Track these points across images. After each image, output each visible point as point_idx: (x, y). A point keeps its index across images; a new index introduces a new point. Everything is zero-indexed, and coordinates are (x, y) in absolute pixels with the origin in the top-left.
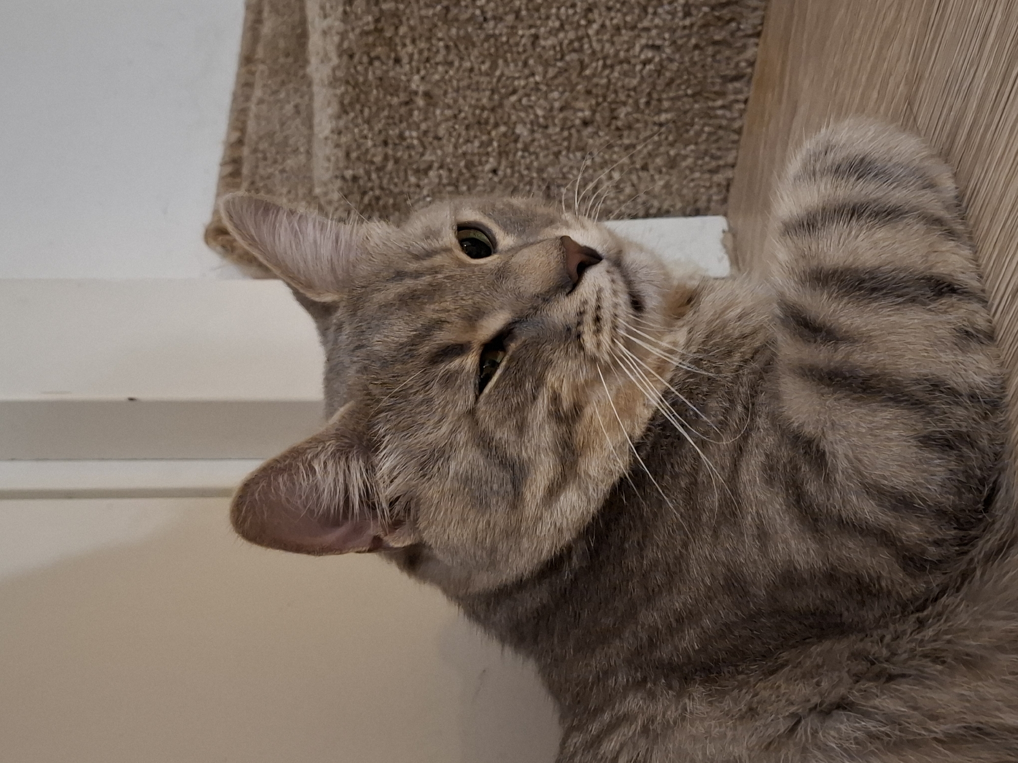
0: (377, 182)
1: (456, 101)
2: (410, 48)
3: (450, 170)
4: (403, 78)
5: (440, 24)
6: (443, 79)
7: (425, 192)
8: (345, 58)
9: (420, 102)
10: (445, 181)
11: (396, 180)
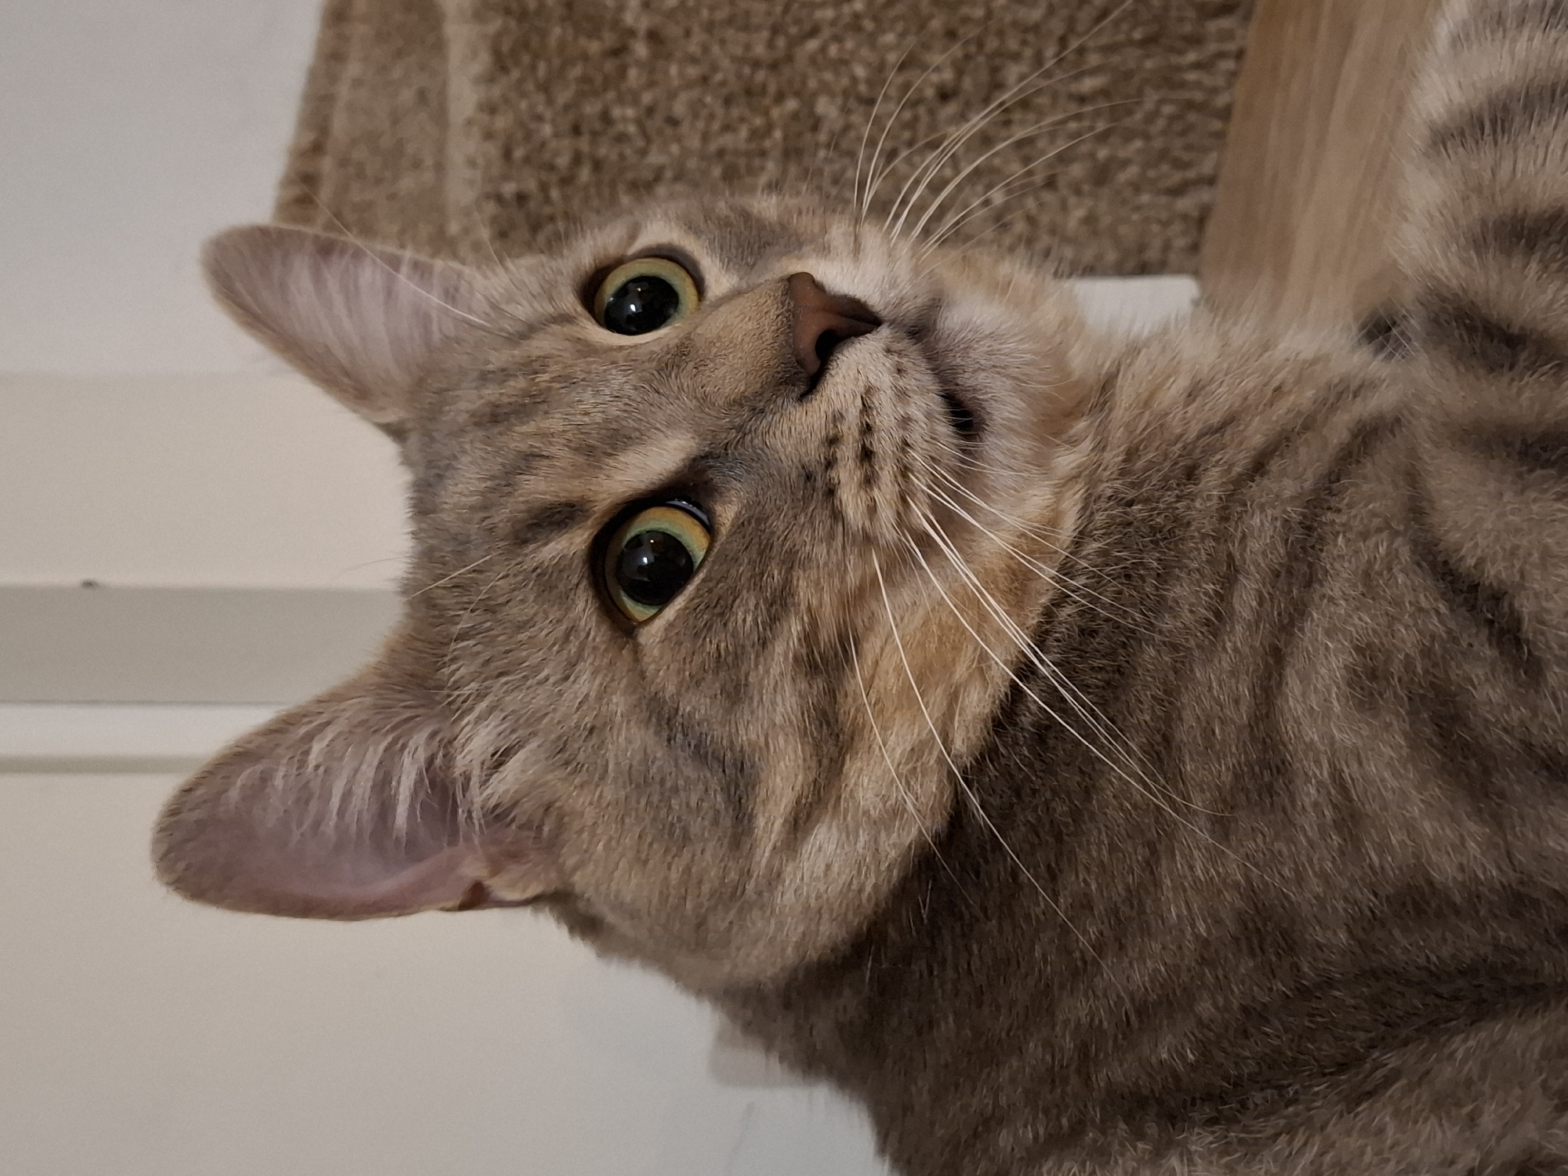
9: (641, 49)
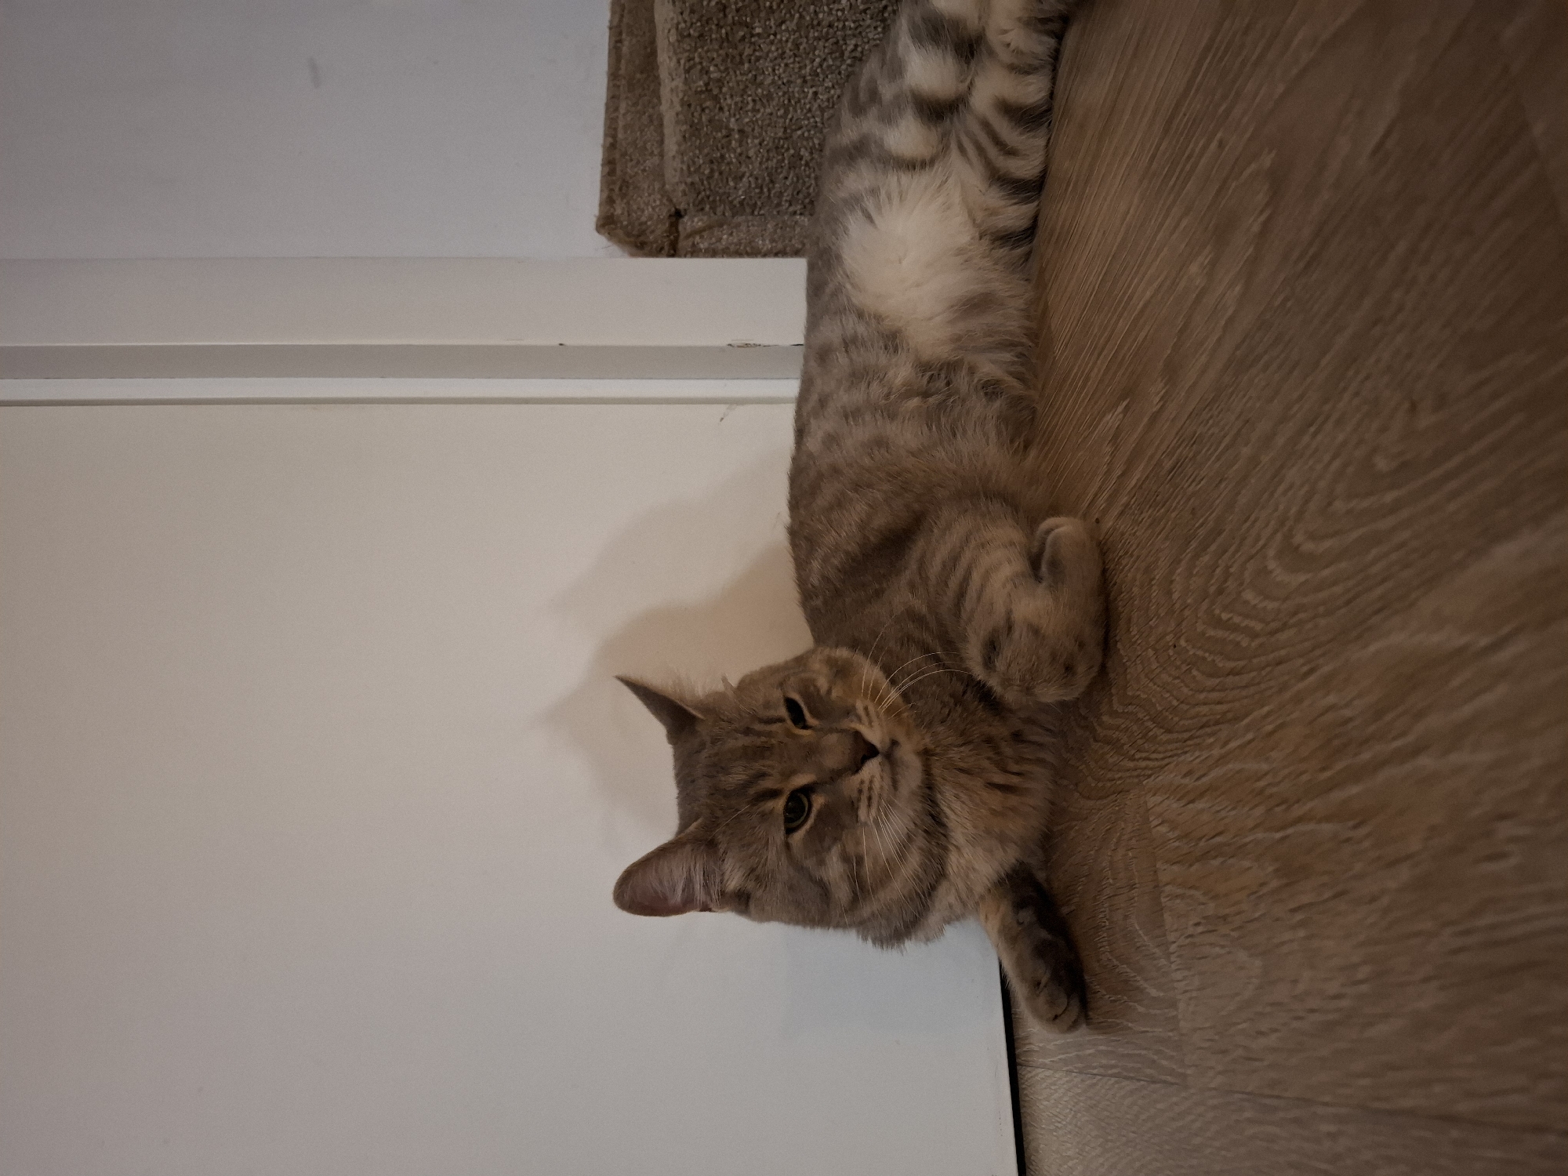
0: (707, 186)
1: (761, 134)
2: (729, 101)
3: (757, 179)
4: (724, 120)
5: (750, 85)
6: (752, 121)
7: (740, 193)
8: (686, 107)
10: (753, 186)
11: (721, 185)
